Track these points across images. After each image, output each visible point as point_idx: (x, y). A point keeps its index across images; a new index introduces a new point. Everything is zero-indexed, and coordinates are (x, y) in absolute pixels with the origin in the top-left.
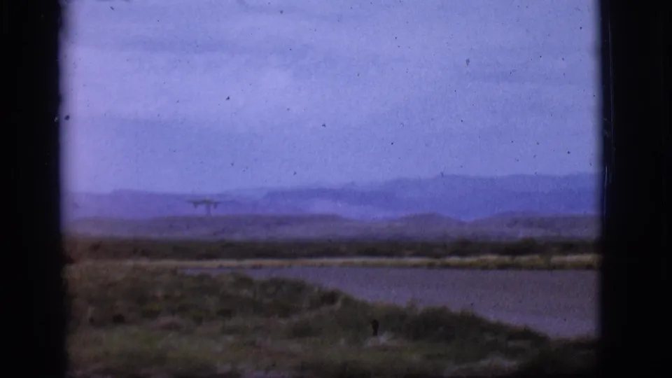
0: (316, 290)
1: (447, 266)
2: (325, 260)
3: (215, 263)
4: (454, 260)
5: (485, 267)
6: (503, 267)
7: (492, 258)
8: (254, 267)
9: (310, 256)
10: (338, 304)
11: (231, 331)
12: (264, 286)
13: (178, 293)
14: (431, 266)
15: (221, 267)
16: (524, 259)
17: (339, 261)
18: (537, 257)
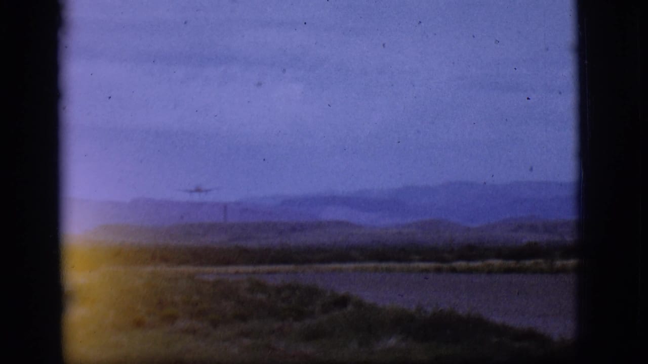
0: (328, 294)
1: (454, 270)
2: (337, 266)
3: (232, 269)
4: (461, 264)
5: (490, 271)
6: (508, 271)
7: (497, 263)
8: (269, 273)
9: (323, 261)
10: (350, 308)
11: (246, 334)
12: (279, 290)
13: (196, 298)
14: (438, 270)
15: (237, 273)
16: (528, 263)
17: (351, 266)
18: (540, 261)
